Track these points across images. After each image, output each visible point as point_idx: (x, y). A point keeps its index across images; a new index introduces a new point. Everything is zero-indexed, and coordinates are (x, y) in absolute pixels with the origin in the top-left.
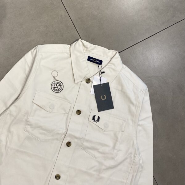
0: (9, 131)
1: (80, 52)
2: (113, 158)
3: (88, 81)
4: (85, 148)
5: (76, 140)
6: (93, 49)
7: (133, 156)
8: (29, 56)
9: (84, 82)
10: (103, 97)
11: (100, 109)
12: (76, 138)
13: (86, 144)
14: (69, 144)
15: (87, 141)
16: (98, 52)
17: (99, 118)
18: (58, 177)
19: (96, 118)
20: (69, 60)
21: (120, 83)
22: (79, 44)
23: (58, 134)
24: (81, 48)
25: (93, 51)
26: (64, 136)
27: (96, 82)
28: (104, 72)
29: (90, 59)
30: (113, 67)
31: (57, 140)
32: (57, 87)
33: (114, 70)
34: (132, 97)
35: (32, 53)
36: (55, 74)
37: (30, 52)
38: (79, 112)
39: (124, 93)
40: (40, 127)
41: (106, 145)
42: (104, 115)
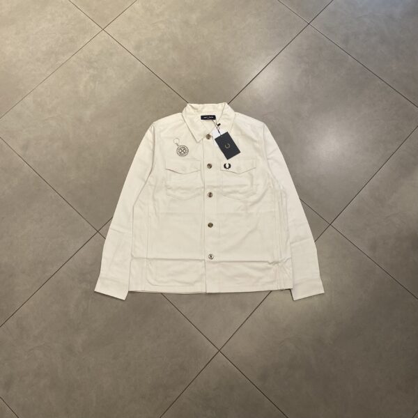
0: (154, 200)
1: (192, 114)
2: (254, 194)
3: (208, 137)
4: (225, 194)
5: (215, 189)
6: (203, 108)
7: (271, 185)
8: (149, 134)
9: (205, 139)
10: (228, 146)
11: (228, 157)
12: (214, 187)
13: (226, 190)
14: (210, 195)
15: (225, 187)
16: (208, 109)
17: (230, 165)
18: (210, 225)
19: (227, 166)
20: (185, 125)
21: (238, 128)
22: (189, 108)
23: (198, 188)
24: (192, 111)
25: (204, 110)
26: (203, 190)
27: (216, 135)
28: (219, 124)
29: (203, 118)
30: (227, 117)
31: (199, 194)
32: (183, 151)
33: (228, 119)
34: (253, 136)
35: (151, 131)
36: (177, 141)
37: (148, 131)
38: (210, 166)
39: (244, 136)
40: (179, 188)
41: (245, 185)
42: (233, 160)
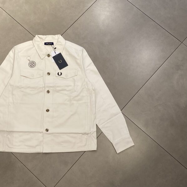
0: (13, 94)
1: (38, 42)
2: (75, 91)
3: (49, 56)
4: (58, 91)
5: (51, 88)
6: (46, 38)
7: (86, 86)
8: (11, 53)
9: (47, 57)
10: (60, 61)
11: (60, 68)
12: (51, 87)
13: (58, 89)
14: (48, 92)
15: (58, 87)
16: (49, 38)
17: (61, 73)
18: (48, 111)
19: (60, 74)
20: (34, 48)
21: (67, 51)
22: (37, 38)
23: (40, 88)
24: (39, 39)
26: (44, 88)
27: (53, 54)
28: (56, 48)
29: (46, 44)
30: (60, 43)
31: (41, 91)
32: (32, 64)
33: (61, 45)
34: (76, 55)
35: (12, 51)
36: (29, 58)
38: (49, 74)
39: (71, 55)
40: (29, 87)
41: (70, 86)
42: (63, 70)
